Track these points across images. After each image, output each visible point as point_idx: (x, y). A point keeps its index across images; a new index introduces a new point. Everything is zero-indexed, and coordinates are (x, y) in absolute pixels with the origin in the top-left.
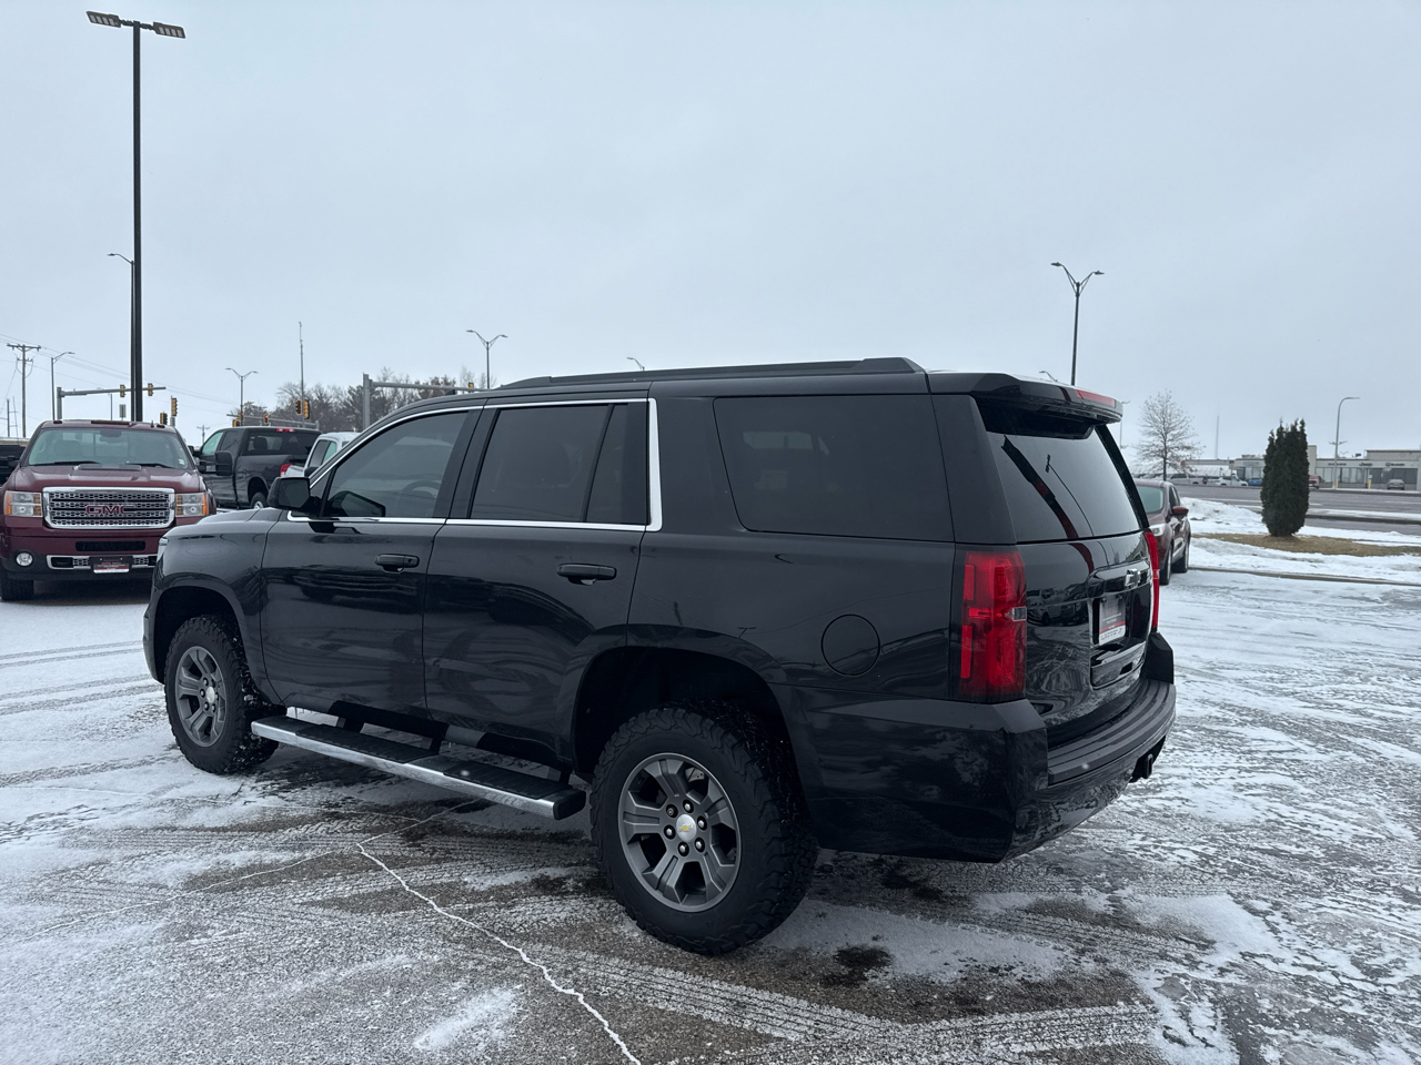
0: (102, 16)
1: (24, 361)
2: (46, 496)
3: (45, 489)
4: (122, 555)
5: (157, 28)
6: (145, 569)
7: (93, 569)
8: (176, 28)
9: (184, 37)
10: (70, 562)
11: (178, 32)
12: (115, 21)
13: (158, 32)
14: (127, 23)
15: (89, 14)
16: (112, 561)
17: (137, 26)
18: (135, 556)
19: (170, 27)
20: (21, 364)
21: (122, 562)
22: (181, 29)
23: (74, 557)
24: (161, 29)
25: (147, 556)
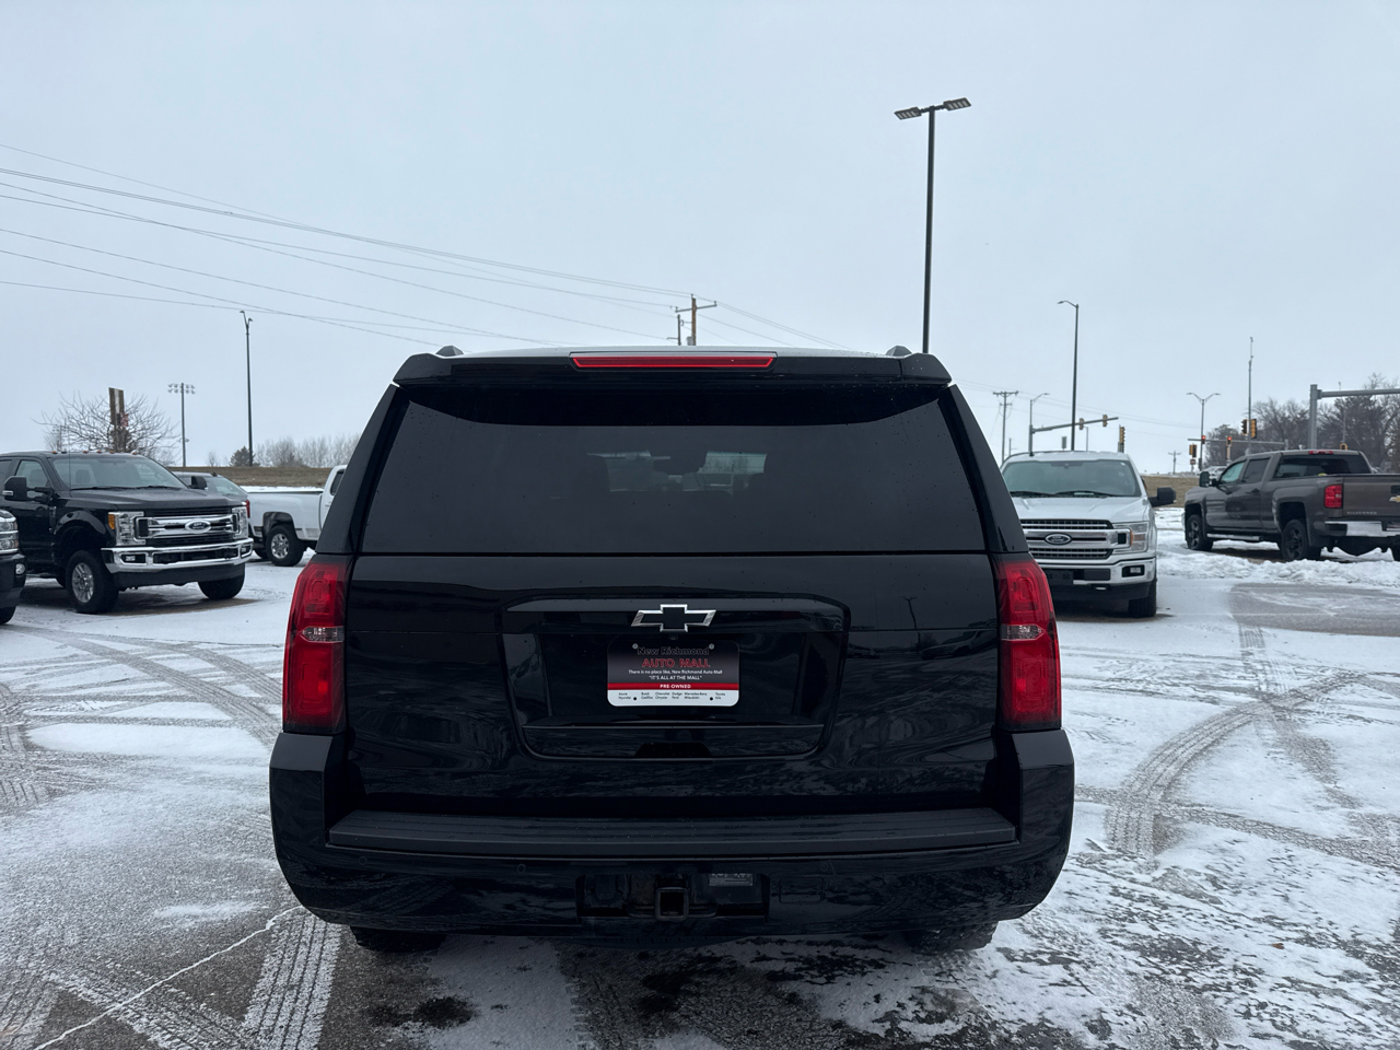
0: (905, 111)
1: (1005, 405)
5: (947, 105)
8: (961, 100)
9: (969, 105)
11: (963, 103)
12: (917, 112)
13: (949, 109)
14: (924, 111)
15: (896, 113)
17: (932, 110)
19: (956, 101)
20: (1002, 407)
22: (965, 100)
24: (950, 106)
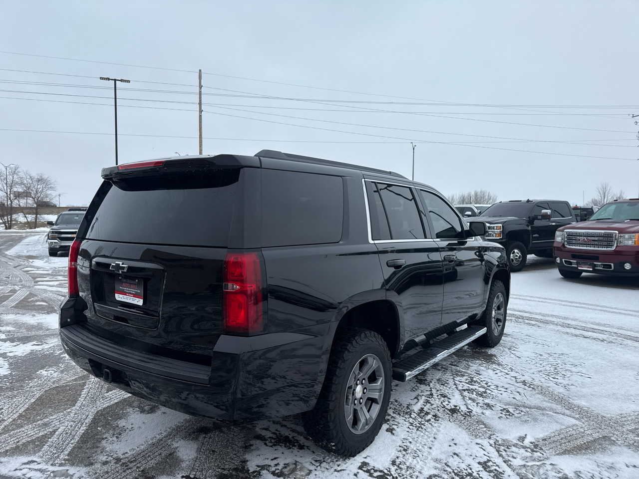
2: (565, 233)
3: (565, 231)
4: (590, 262)
6: (601, 270)
7: (578, 267)
10: (571, 263)
16: (585, 264)
18: (595, 263)
21: (589, 265)
23: (571, 261)
25: (600, 263)
